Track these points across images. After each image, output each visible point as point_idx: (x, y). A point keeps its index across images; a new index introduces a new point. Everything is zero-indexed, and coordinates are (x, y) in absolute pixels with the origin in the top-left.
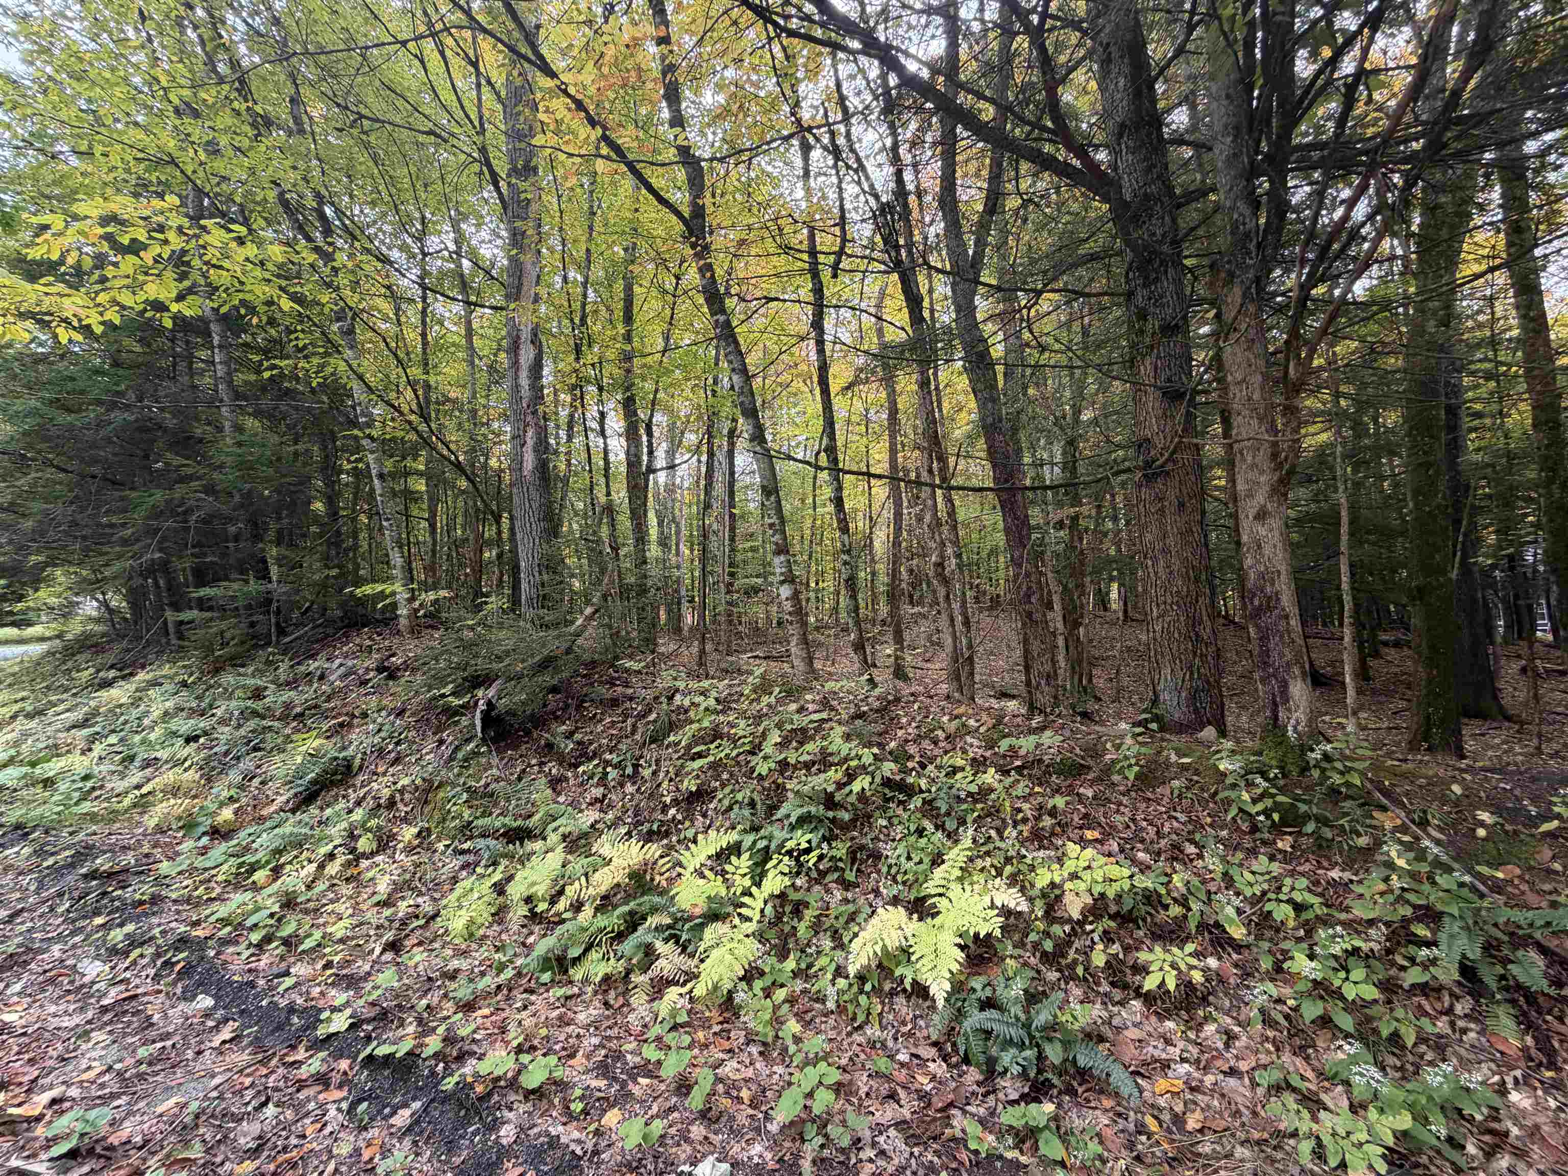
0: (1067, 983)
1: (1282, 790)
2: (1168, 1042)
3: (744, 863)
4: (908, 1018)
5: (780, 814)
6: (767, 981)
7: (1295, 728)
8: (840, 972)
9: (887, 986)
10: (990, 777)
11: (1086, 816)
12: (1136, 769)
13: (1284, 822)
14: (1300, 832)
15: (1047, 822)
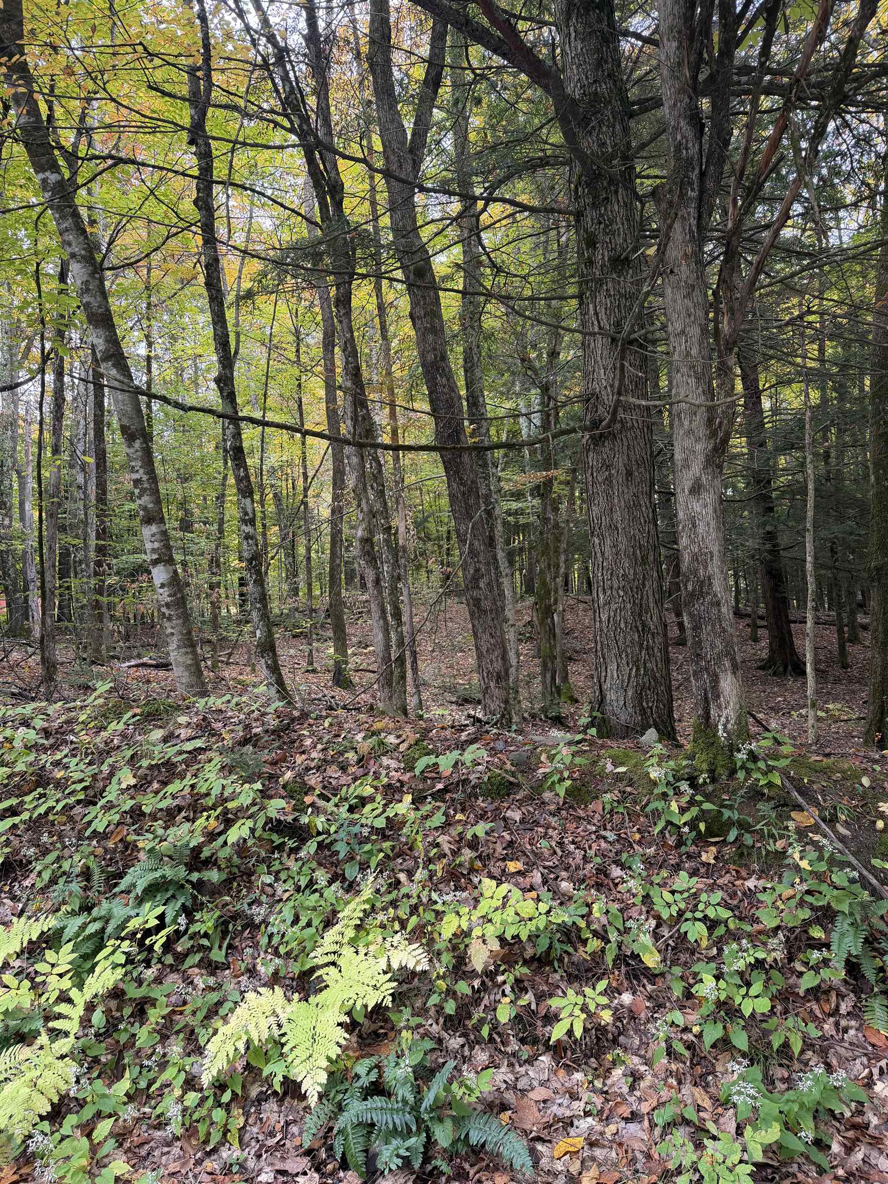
0: (472, 1048)
1: (708, 797)
2: (574, 1097)
3: (65, 956)
4: (278, 1127)
5: (124, 883)
6: (88, 1113)
7: (725, 726)
8: (191, 1083)
9: (254, 1092)
10: (403, 807)
11: (511, 844)
12: (568, 783)
13: (710, 832)
14: (724, 841)
15: (467, 854)
